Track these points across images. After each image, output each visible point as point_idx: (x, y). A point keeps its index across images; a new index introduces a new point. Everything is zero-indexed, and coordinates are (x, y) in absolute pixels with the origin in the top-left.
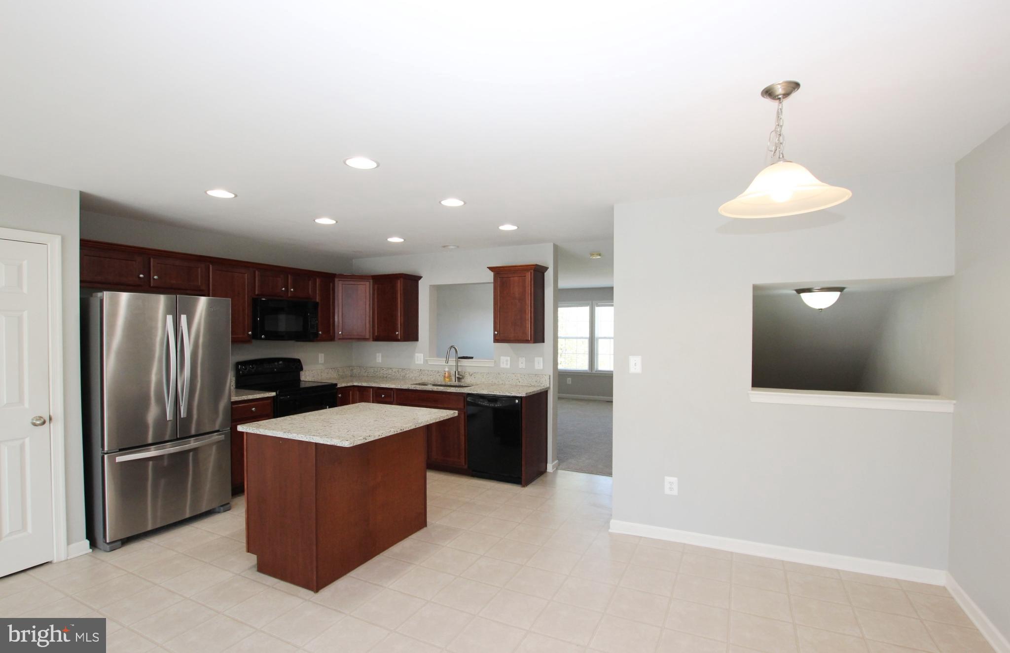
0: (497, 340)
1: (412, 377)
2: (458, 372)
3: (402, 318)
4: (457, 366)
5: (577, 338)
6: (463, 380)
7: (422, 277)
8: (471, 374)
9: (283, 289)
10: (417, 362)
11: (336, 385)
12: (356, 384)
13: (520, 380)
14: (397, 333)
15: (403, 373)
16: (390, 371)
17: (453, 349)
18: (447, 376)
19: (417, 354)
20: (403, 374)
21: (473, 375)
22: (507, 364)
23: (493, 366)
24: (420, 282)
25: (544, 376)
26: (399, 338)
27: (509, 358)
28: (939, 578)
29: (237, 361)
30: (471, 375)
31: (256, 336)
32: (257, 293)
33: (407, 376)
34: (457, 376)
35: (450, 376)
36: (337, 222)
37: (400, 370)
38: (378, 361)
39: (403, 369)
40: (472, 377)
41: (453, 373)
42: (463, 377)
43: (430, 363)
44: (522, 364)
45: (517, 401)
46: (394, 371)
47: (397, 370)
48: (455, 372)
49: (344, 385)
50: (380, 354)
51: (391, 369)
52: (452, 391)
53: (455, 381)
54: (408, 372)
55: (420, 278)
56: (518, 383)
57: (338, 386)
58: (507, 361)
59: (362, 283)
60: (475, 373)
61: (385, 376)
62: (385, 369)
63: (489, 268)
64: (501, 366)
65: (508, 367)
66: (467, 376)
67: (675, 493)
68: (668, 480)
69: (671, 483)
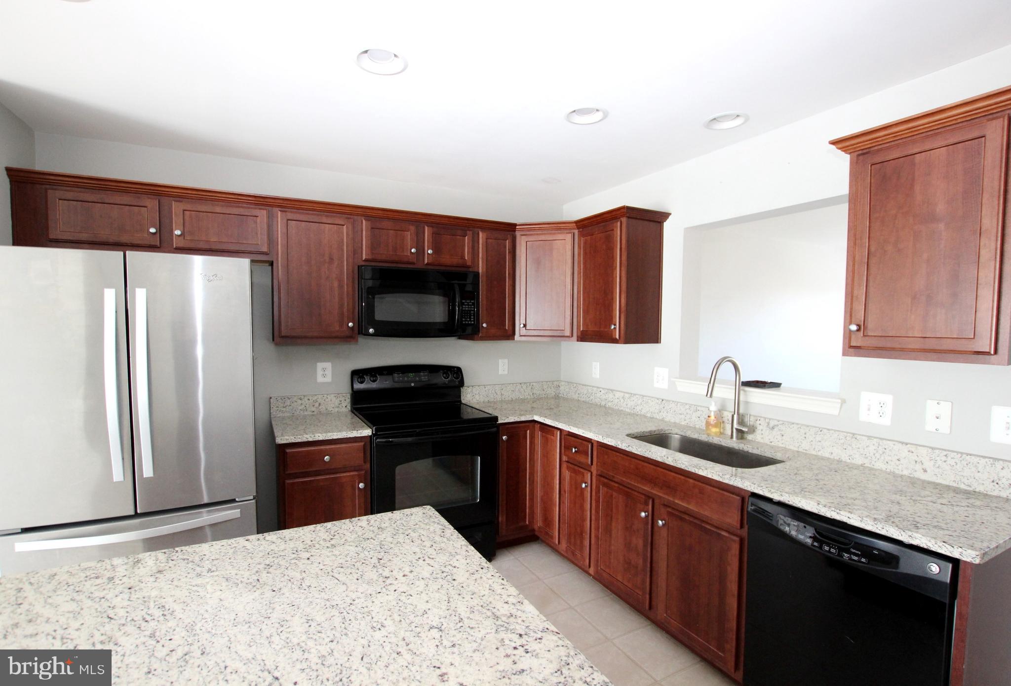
0: (852, 348)
1: (647, 412)
2: (739, 416)
3: (623, 296)
4: (738, 400)
6: (750, 437)
7: (670, 214)
8: (771, 425)
9: (413, 250)
10: (655, 384)
11: (496, 418)
12: (536, 418)
13: (928, 465)
14: (613, 327)
15: (632, 403)
16: (611, 396)
17: (727, 367)
18: (713, 421)
19: (656, 369)
20: (629, 404)
21: (776, 429)
22: (881, 414)
23: (838, 413)
24: (667, 225)
26: (617, 337)
27: (889, 399)
29: (353, 369)
30: (773, 428)
31: (361, 331)
32: (364, 258)
33: (638, 408)
34: (735, 426)
35: (720, 422)
37: (627, 396)
38: (595, 375)
40: (774, 433)
41: (727, 415)
42: (753, 430)
43: (679, 389)
44: (938, 416)
46: (617, 396)
48: (733, 416)
49: (511, 419)
50: (597, 364)
51: (612, 390)
53: (732, 437)
54: (640, 401)
55: (665, 216)
57: (500, 421)
58: (882, 404)
59: (560, 237)
60: (783, 424)
62: (603, 391)
63: (834, 143)
64: (863, 416)
65: (886, 421)
66: (761, 427)
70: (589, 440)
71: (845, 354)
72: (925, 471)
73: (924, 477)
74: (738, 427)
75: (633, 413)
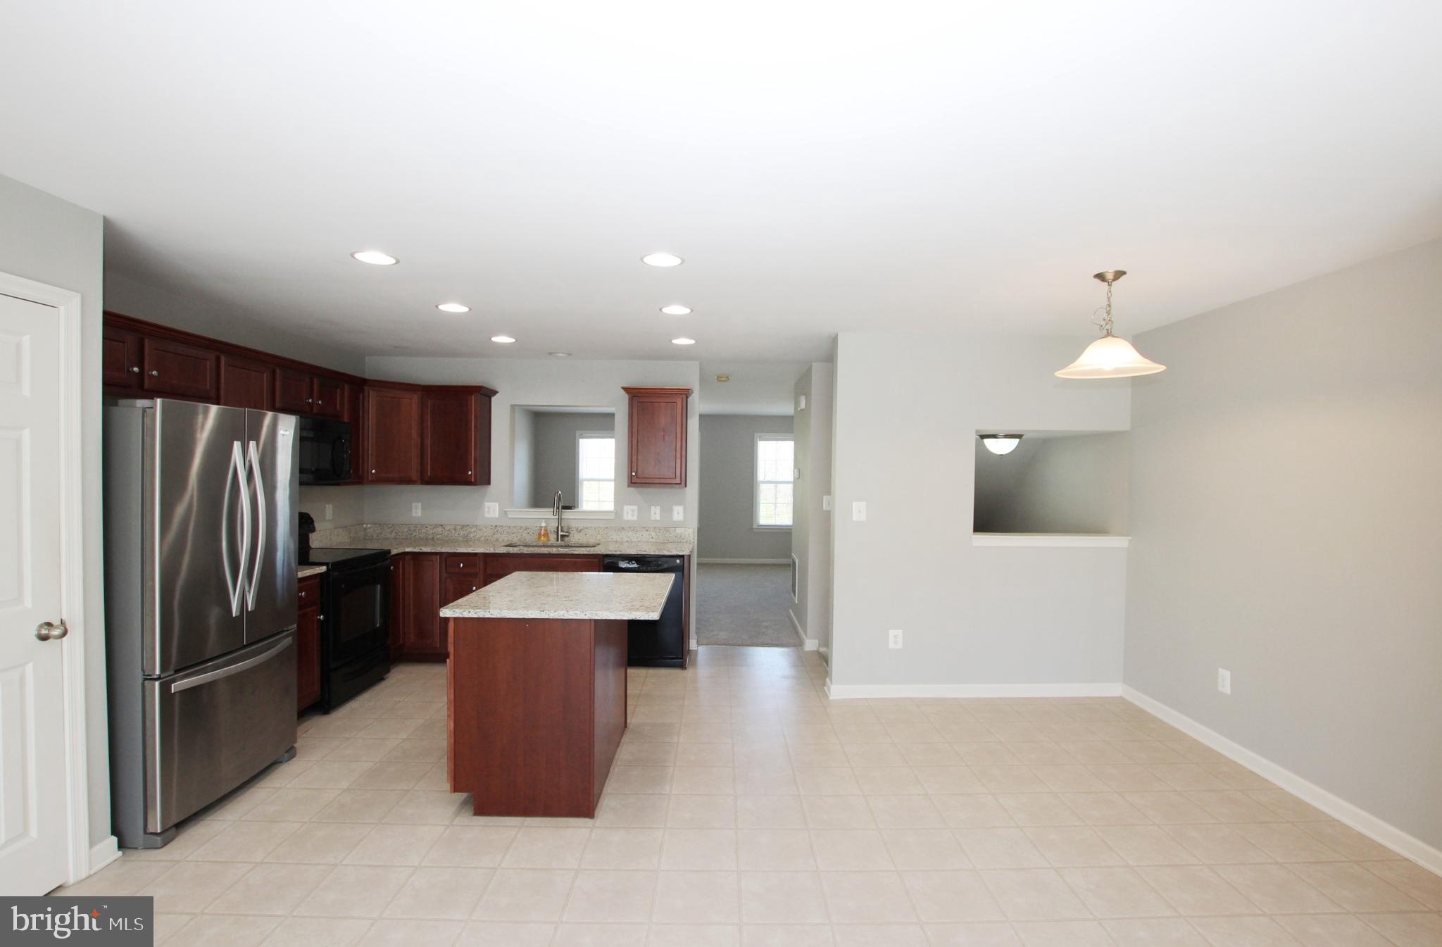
1: (481, 537)
2: (562, 527)
3: (477, 450)
4: (560, 520)
5: (599, 480)
7: (498, 392)
8: (580, 528)
9: (310, 400)
10: (487, 515)
11: (389, 552)
12: (408, 550)
14: (470, 473)
15: (464, 532)
16: (440, 529)
18: (542, 533)
19: (487, 504)
20: (462, 533)
21: (582, 532)
22: (633, 515)
23: (613, 518)
24: (493, 399)
25: (687, 529)
26: (473, 480)
27: (635, 508)
28: (1115, 689)
30: (580, 531)
32: (277, 405)
33: (472, 535)
34: (560, 533)
35: (548, 532)
36: (470, 309)
37: (459, 527)
38: (414, 515)
39: (463, 527)
40: (580, 534)
41: (553, 528)
42: (569, 533)
43: (509, 516)
44: (656, 513)
45: (678, 561)
46: (447, 529)
47: (453, 527)
48: (558, 527)
50: (420, 504)
51: (442, 525)
52: (582, 553)
53: (558, 540)
54: (473, 530)
55: (495, 393)
56: (651, 540)
57: (392, 554)
58: (633, 511)
60: (586, 528)
61: (430, 537)
63: (625, 389)
64: (624, 518)
65: (635, 518)
66: (573, 532)
67: (900, 646)
68: (892, 633)
69: (896, 637)
70: (476, 554)
71: (629, 486)
72: (653, 538)
74: (562, 533)
75: (466, 540)
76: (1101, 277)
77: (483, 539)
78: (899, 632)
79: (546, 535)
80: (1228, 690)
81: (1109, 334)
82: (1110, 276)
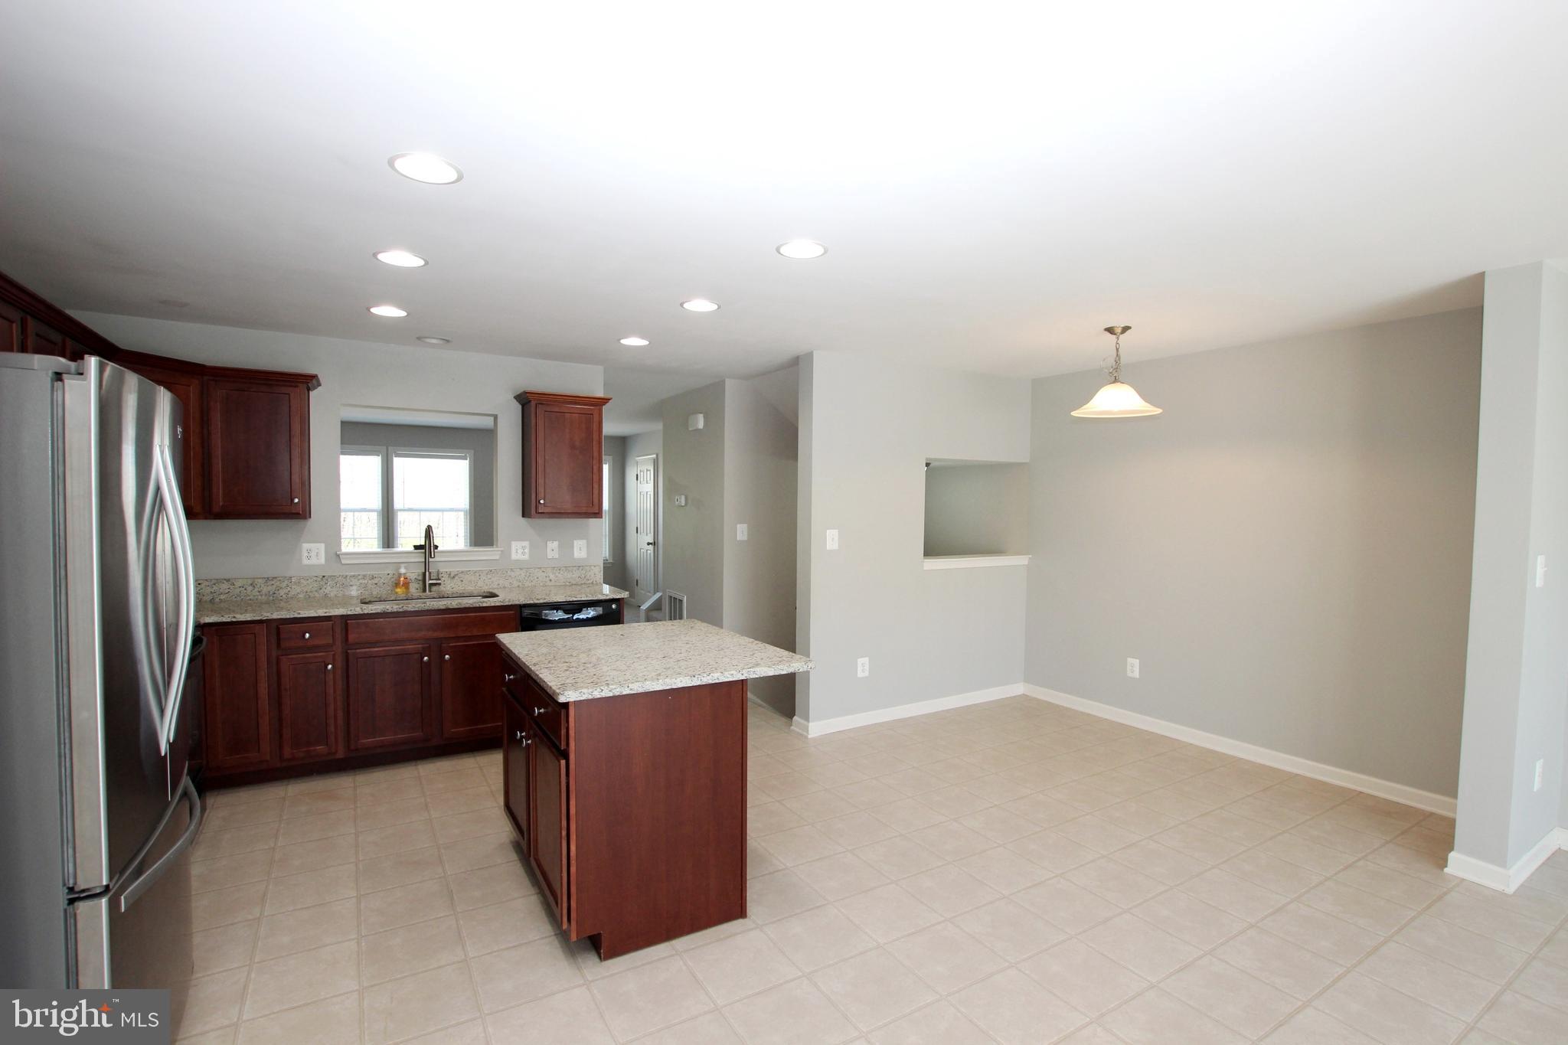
0: (526, 514)
1: (298, 594)
2: (430, 573)
4: (427, 564)
8: (452, 575)
10: (305, 562)
13: (552, 577)
15: (270, 588)
18: (400, 583)
20: (265, 590)
21: (456, 578)
22: (523, 554)
23: (497, 557)
25: (592, 567)
27: (526, 544)
28: (1019, 689)
30: (454, 577)
33: (282, 592)
34: (428, 581)
36: (426, 262)
39: (268, 579)
40: (455, 581)
43: (343, 562)
44: (553, 548)
45: (614, 606)
47: (250, 582)
48: (424, 574)
53: (424, 591)
54: (284, 584)
56: (549, 583)
58: (524, 548)
60: (462, 572)
64: (514, 557)
65: (526, 557)
66: (445, 579)
67: (867, 674)
68: (860, 661)
69: (863, 665)
72: (551, 580)
73: (550, 584)
74: (431, 582)
75: (273, 601)
76: (1110, 330)
77: (301, 596)
78: (866, 660)
79: (406, 585)
80: (1136, 674)
81: (1116, 381)
82: (1119, 330)
